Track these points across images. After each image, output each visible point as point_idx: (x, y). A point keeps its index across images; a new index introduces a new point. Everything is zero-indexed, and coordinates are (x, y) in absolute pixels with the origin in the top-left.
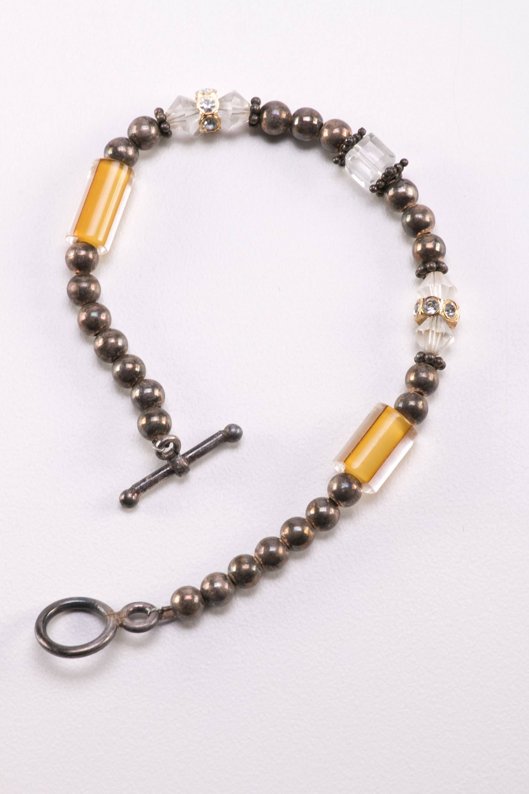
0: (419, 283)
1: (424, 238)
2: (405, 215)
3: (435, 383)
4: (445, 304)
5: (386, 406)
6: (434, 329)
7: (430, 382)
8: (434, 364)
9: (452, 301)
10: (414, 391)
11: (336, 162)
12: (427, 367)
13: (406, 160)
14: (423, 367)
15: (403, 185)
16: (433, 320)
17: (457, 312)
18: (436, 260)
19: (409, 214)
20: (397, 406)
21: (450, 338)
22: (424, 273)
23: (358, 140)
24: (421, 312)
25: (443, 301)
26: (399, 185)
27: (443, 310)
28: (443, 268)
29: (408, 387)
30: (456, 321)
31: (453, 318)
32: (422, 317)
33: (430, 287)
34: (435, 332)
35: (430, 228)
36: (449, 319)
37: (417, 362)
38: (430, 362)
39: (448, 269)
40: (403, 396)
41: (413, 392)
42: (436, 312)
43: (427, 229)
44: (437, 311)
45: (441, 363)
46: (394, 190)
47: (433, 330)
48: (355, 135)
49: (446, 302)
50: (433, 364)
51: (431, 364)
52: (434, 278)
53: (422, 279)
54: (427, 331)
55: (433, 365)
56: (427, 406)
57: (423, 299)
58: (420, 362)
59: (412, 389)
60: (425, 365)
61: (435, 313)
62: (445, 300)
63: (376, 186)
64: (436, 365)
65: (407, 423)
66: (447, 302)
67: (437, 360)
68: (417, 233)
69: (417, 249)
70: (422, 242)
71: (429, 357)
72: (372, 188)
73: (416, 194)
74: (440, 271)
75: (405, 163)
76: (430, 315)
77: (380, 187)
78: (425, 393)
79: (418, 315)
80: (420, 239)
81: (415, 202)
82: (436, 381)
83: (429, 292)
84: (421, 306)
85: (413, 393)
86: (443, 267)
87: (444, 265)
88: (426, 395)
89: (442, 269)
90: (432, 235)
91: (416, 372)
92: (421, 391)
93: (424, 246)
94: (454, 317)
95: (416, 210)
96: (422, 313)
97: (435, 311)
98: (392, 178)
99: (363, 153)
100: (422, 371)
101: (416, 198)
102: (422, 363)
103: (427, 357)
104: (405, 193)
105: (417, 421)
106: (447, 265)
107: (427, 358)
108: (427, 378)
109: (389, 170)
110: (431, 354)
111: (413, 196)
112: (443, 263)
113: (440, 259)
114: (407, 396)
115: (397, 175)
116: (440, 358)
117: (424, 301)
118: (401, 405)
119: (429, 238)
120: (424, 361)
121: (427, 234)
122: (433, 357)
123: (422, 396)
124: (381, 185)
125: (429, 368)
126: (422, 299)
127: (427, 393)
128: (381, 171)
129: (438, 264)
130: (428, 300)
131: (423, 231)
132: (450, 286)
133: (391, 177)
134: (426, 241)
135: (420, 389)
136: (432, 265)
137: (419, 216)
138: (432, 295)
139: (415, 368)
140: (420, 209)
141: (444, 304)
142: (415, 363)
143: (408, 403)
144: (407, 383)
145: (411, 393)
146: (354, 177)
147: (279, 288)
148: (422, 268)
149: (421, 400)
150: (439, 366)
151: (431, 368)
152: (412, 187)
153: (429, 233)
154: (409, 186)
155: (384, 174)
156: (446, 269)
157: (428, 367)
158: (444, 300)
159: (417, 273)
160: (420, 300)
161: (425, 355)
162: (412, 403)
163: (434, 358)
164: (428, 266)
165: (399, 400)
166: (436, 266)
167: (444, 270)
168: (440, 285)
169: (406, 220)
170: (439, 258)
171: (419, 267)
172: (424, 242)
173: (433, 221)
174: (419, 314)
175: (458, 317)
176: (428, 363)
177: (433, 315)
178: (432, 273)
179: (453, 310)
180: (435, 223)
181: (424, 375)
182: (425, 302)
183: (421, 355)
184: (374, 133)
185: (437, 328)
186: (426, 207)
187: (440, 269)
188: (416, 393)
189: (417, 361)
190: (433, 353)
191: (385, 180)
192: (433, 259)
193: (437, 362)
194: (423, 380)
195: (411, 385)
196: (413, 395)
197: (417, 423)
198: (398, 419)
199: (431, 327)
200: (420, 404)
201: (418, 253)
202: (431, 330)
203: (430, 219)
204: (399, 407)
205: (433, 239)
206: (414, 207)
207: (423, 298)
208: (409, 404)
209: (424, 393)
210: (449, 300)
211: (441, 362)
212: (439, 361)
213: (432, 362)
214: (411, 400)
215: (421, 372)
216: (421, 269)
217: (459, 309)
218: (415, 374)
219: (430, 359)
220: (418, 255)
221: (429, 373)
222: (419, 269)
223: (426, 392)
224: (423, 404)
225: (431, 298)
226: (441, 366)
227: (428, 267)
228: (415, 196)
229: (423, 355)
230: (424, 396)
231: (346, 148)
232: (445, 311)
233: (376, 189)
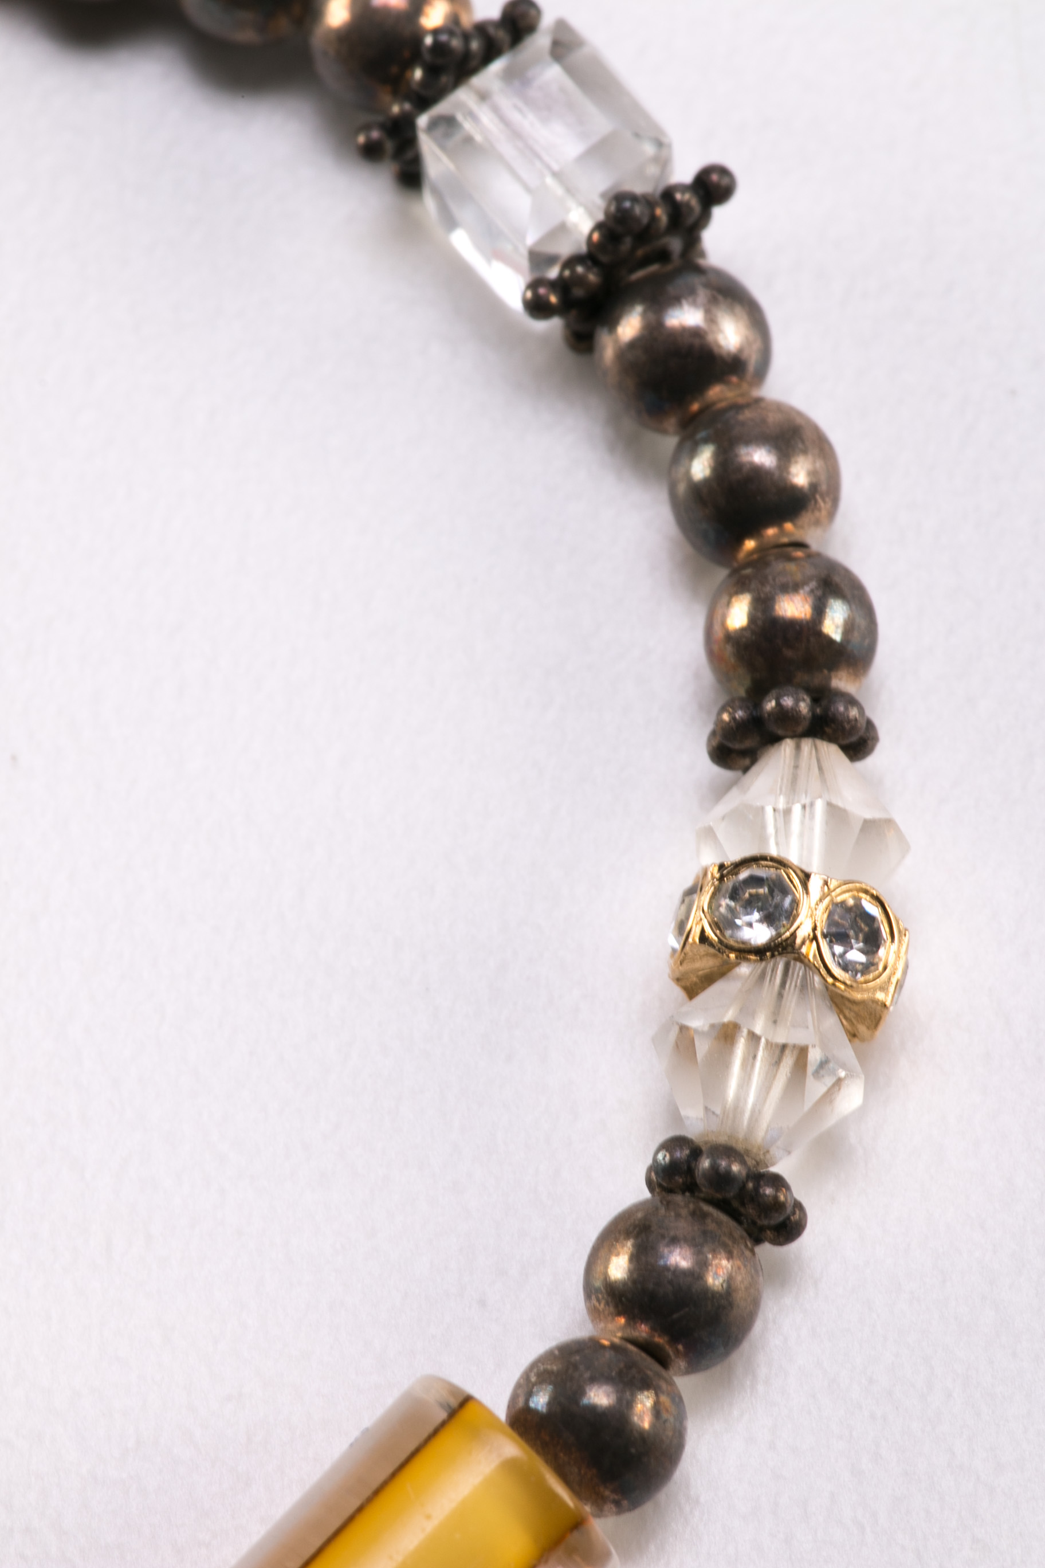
0: (720, 792)
1: (767, 564)
2: (689, 446)
3: (731, 1305)
4: (827, 900)
5: (460, 1399)
6: (759, 1027)
7: (707, 1294)
8: (742, 1210)
9: (866, 892)
10: (624, 1339)
11: (371, 152)
12: (699, 1216)
13: (723, 171)
14: (678, 1216)
15: (691, 292)
16: (762, 976)
17: (886, 953)
18: (817, 680)
19: (706, 441)
20: (521, 1403)
21: (839, 1081)
22: (748, 744)
23: (491, 52)
24: (703, 931)
25: (821, 883)
26: (671, 290)
27: (815, 929)
28: (847, 727)
29: (594, 1313)
30: (880, 996)
31: (866, 982)
32: (706, 963)
33: (769, 810)
34: (767, 1041)
35: (806, 518)
36: (844, 983)
37: (657, 1190)
38: (719, 1196)
39: (875, 739)
40: (557, 1352)
41: (617, 1341)
42: (779, 935)
43: (788, 526)
44: (782, 930)
45: (777, 1206)
46: (644, 315)
47: (758, 1030)
48: (481, 28)
49: (833, 894)
50: (735, 1204)
51: (723, 1205)
52: (796, 767)
53: (739, 773)
54: (727, 1034)
55: (735, 1215)
56: (681, 1418)
57: (721, 867)
58: (670, 1191)
59: (611, 1326)
60: (691, 1206)
61: (772, 940)
62: (833, 884)
63: (561, 286)
64: (751, 1211)
65: (555, 1496)
66: (838, 891)
67: (756, 1189)
68: (739, 541)
69: (724, 618)
70: (753, 586)
71: (714, 1167)
72: (536, 295)
73: (757, 345)
74: (831, 739)
75: (717, 186)
76: (746, 951)
77: (578, 292)
78: (677, 1352)
79: (687, 947)
80: (748, 571)
81: (745, 386)
82: (739, 1297)
83: (763, 839)
84: (705, 899)
85: (613, 1347)
86: (849, 721)
87: (854, 713)
88: (682, 1364)
89: (844, 728)
90: (810, 556)
91: (636, 1237)
92: (659, 1340)
93: (762, 606)
94: (871, 976)
95: (743, 424)
96: (703, 938)
97: (774, 933)
98: (640, 253)
99: (515, 116)
100: (672, 1233)
101: (751, 367)
102: (678, 1198)
103: (706, 1163)
104: (696, 333)
105: (614, 1491)
106: (869, 713)
107: (706, 1174)
108: (696, 1274)
109: (627, 204)
110: (729, 1151)
111: (741, 350)
112: (852, 701)
113: (841, 682)
114: (577, 1358)
115: (675, 244)
116: (778, 1181)
117: (721, 879)
118: (540, 1401)
119: (792, 567)
120: (691, 1187)
121: (790, 549)
122: (735, 1168)
123: (657, 1367)
124: (580, 281)
125: (711, 1226)
126: (716, 869)
127: (686, 1355)
128: (590, 213)
129: (824, 703)
130: (744, 875)
131: (771, 531)
132: (868, 815)
133: (634, 249)
134: (774, 580)
135: (653, 1329)
136: (788, 702)
137: (761, 457)
138: (773, 852)
139: (640, 1215)
140: (764, 421)
141: (821, 900)
142: (646, 1194)
143: (582, 1393)
144: (589, 1290)
145: (606, 1343)
146: (461, 241)
147: (14, 758)
148: (740, 714)
149: (646, 1384)
150: (765, 1222)
151: (719, 1223)
152: (738, 309)
153: (801, 545)
154: (720, 298)
155: (599, 227)
156: (862, 733)
157: (704, 1216)
158: (826, 883)
159: (714, 743)
160: (705, 874)
161: (696, 1152)
162: (600, 1397)
163: (744, 1173)
164: (770, 705)
165: (535, 1370)
166: (812, 709)
167: (854, 739)
168: (820, 805)
169: (688, 473)
170: (833, 674)
171: (723, 709)
172: (763, 582)
173: (824, 487)
174: (690, 940)
175: (894, 980)
176: (711, 1202)
177: (760, 952)
178: (787, 746)
179: (872, 941)
180: (835, 501)
181: (679, 1259)
182: (729, 883)
183: (678, 1154)
184: (581, 23)
185: (775, 1022)
186: (799, 414)
187: (828, 730)
188: (631, 1347)
189: (660, 1186)
190: (740, 1147)
191: (604, 258)
192: (801, 677)
193: (755, 1197)
194: (670, 1282)
195: (607, 1304)
196: (608, 1355)
197: (617, 1503)
198: (510, 1466)
199: (748, 1010)
200: (644, 1405)
201: (730, 637)
202: (745, 1032)
203: (812, 473)
204: (534, 1412)
205: (810, 571)
206: (737, 408)
207: (718, 862)
208: (585, 1401)
209: (670, 1352)
210: (851, 886)
211: (776, 1198)
212: (769, 1191)
213: (731, 1193)
214: (593, 1380)
215: (663, 1237)
216: (734, 719)
217: (906, 939)
218: (634, 1246)
219: (721, 1179)
220: (729, 649)
221: (706, 1249)
222: (726, 717)
223: (680, 1347)
224: (657, 1411)
225: (758, 866)
226: (777, 1219)
227: (770, 714)
228: (753, 359)
229: (687, 1152)
230: (671, 1372)
231: (425, 82)
232: (825, 936)
233: (553, 299)
